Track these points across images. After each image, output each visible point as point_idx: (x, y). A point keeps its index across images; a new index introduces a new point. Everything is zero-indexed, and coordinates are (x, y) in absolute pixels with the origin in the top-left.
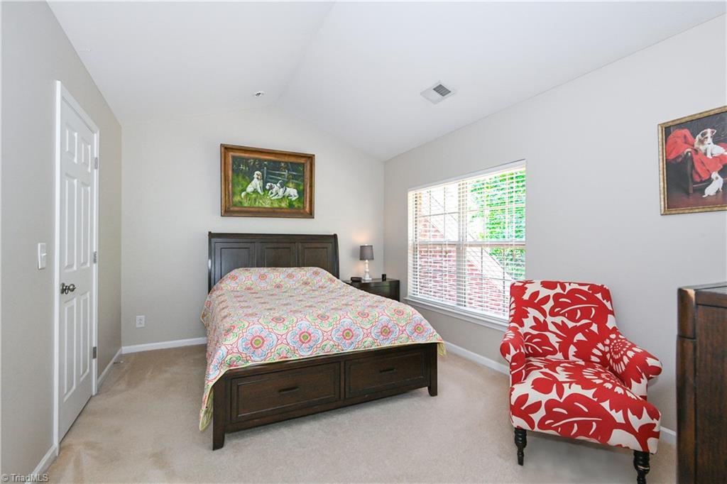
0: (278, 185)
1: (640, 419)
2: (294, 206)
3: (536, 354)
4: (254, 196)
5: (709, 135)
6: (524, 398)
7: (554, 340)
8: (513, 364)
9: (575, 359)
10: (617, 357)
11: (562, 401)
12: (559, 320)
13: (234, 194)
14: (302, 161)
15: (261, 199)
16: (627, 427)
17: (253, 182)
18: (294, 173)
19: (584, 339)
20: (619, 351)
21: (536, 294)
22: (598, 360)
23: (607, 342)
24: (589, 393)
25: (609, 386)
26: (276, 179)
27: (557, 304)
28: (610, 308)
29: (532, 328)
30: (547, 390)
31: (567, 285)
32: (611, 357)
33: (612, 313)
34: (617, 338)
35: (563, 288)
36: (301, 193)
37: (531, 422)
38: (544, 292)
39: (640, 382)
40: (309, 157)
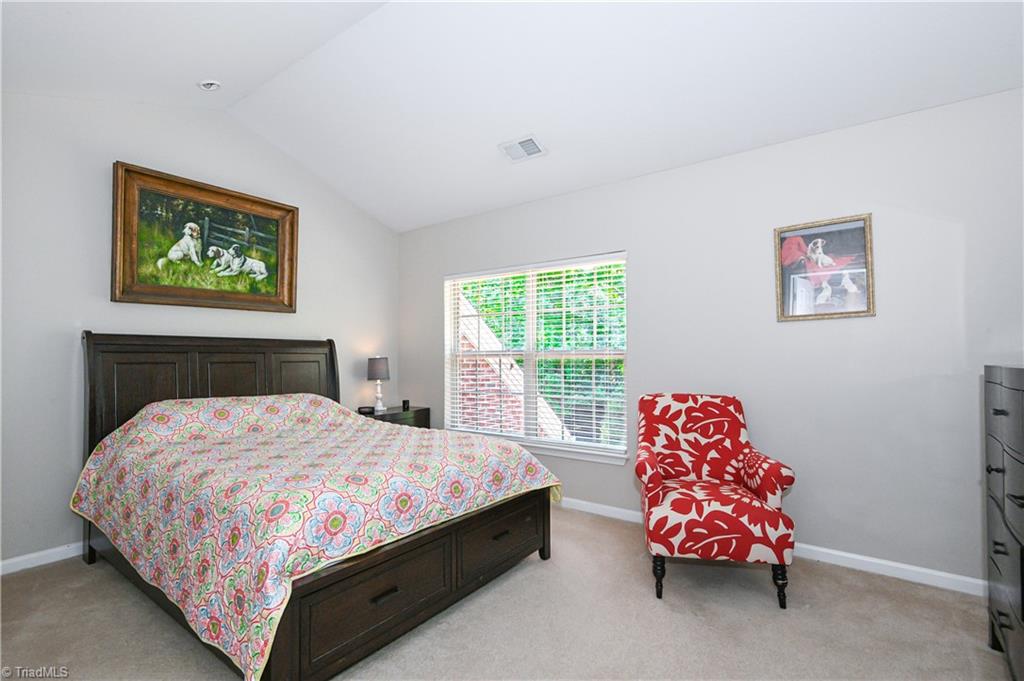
0: (231, 251)
1: (776, 530)
2: (260, 290)
3: (668, 476)
4: (184, 267)
5: (819, 245)
6: (663, 521)
7: (687, 459)
8: (650, 485)
9: (709, 479)
10: (751, 471)
11: (701, 520)
12: (691, 436)
13: (141, 260)
14: (277, 214)
15: (197, 273)
16: (765, 540)
17: (182, 242)
18: (261, 234)
19: (717, 456)
20: (754, 465)
21: (667, 409)
22: (732, 478)
23: (741, 457)
24: (728, 510)
25: (746, 500)
26: (227, 241)
27: (690, 419)
28: (742, 421)
29: (664, 447)
30: (686, 511)
31: (699, 397)
32: (746, 472)
33: (744, 426)
34: (751, 452)
35: (695, 401)
36: (273, 270)
37: (670, 548)
38: (676, 406)
39: (775, 494)
40: (289, 211)
